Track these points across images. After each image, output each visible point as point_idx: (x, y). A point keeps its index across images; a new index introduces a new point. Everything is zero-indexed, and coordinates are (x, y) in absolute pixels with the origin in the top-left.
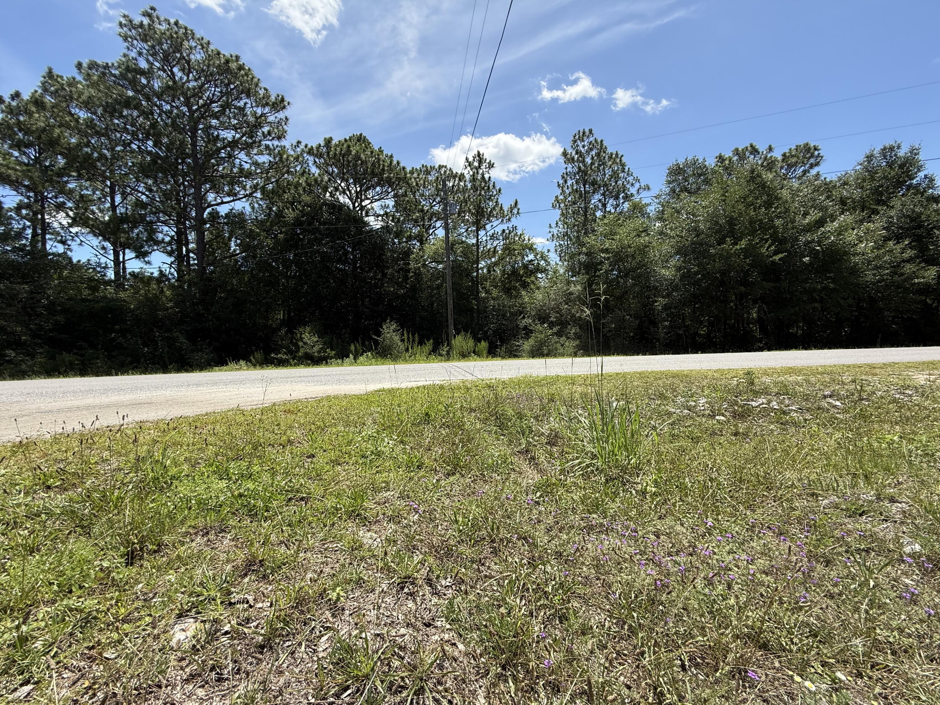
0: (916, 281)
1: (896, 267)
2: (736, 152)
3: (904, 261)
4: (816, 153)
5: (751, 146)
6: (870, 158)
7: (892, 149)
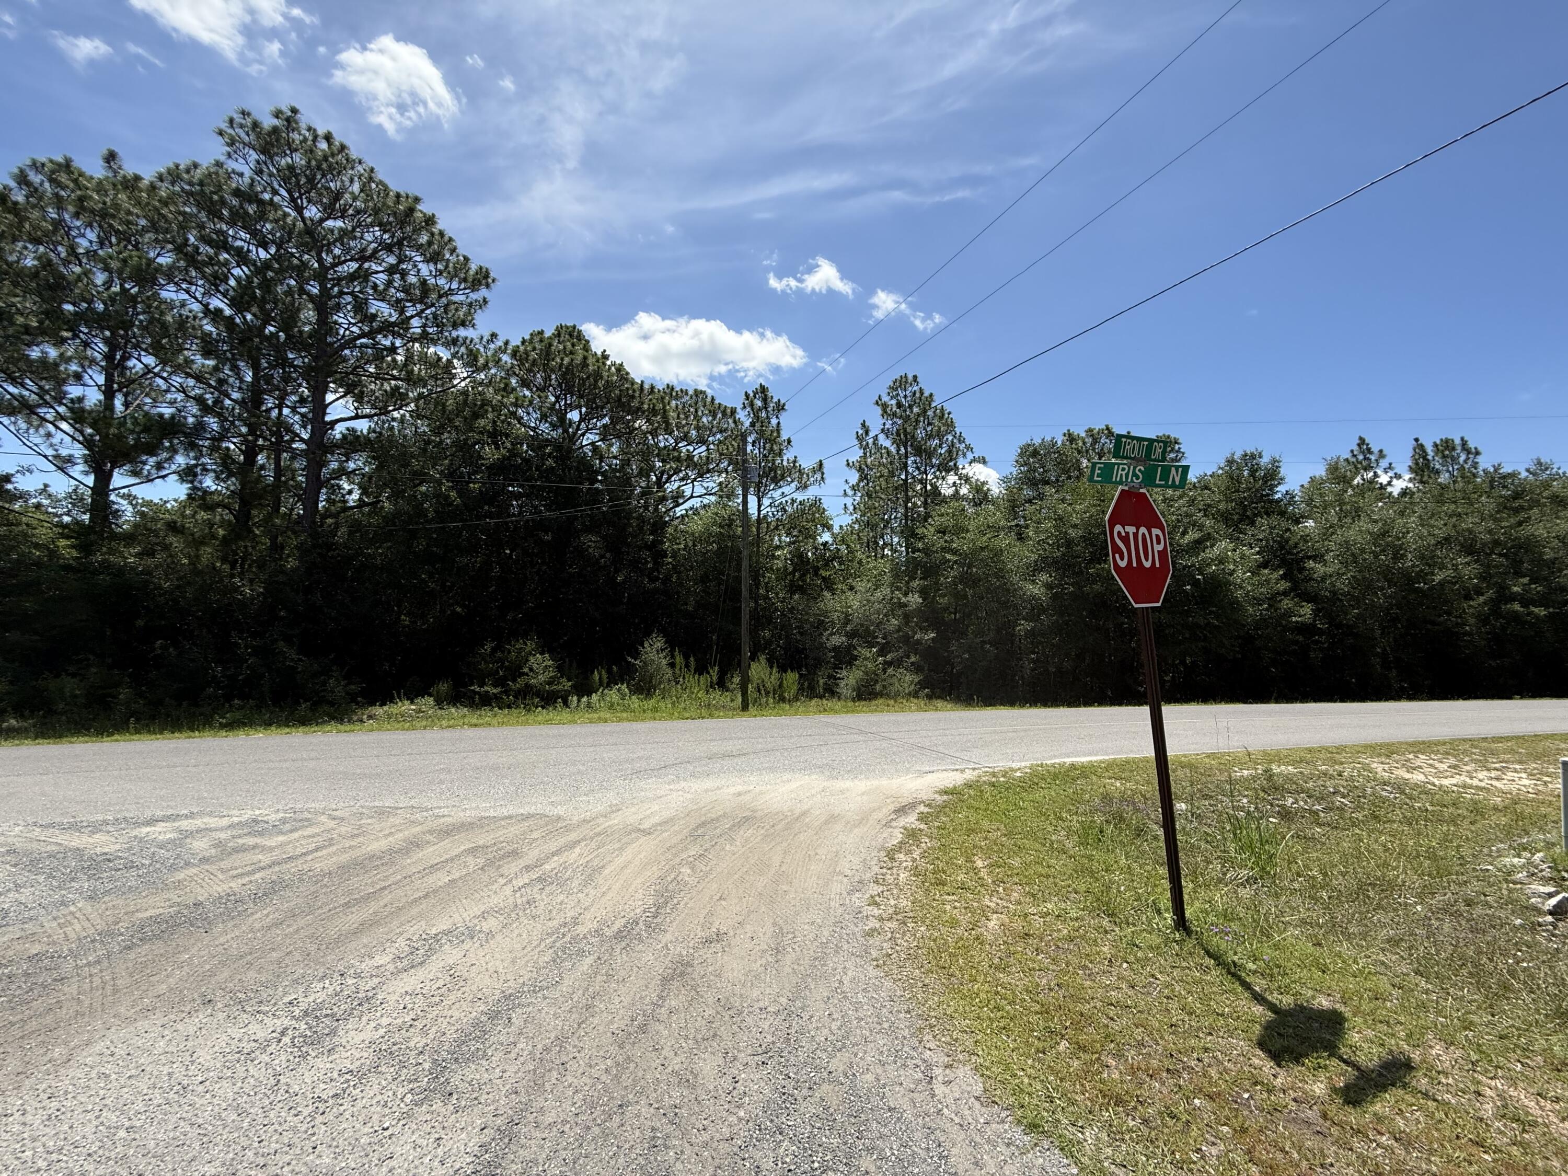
0: (1294, 619)
1: (1273, 599)
2: (1090, 431)
3: (1278, 593)
4: (1177, 447)
5: (1107, 429)
6: (1230, 462)
7: (1253, 457)
